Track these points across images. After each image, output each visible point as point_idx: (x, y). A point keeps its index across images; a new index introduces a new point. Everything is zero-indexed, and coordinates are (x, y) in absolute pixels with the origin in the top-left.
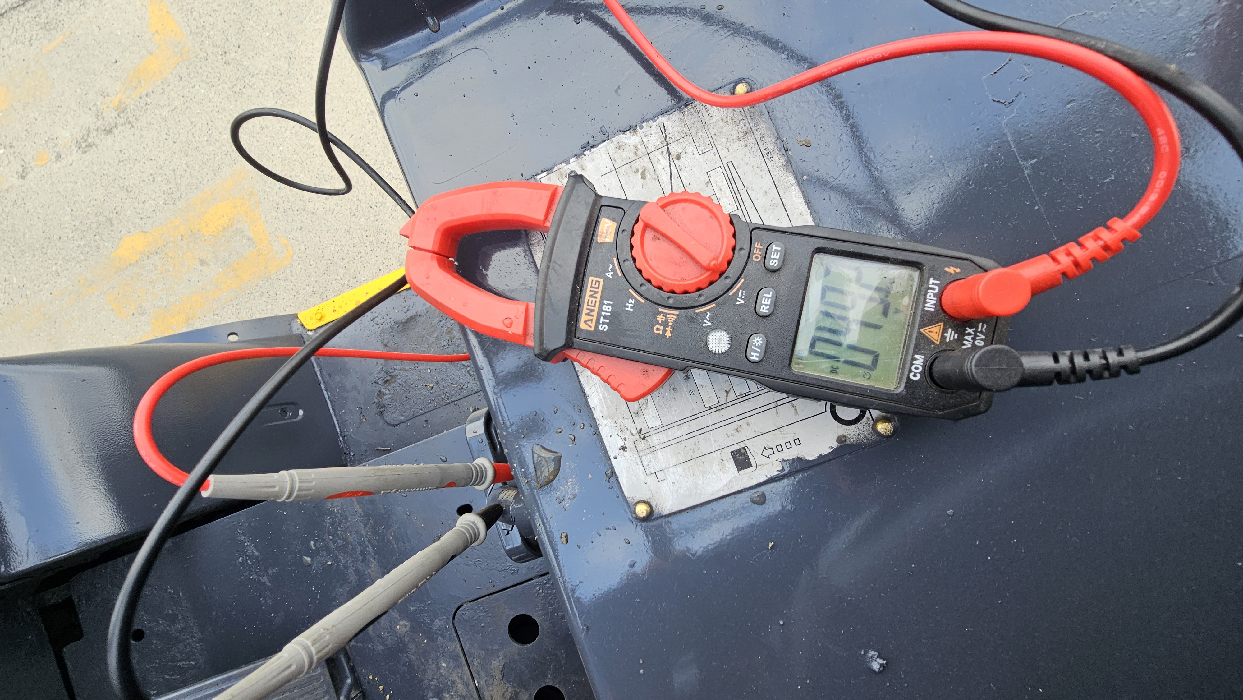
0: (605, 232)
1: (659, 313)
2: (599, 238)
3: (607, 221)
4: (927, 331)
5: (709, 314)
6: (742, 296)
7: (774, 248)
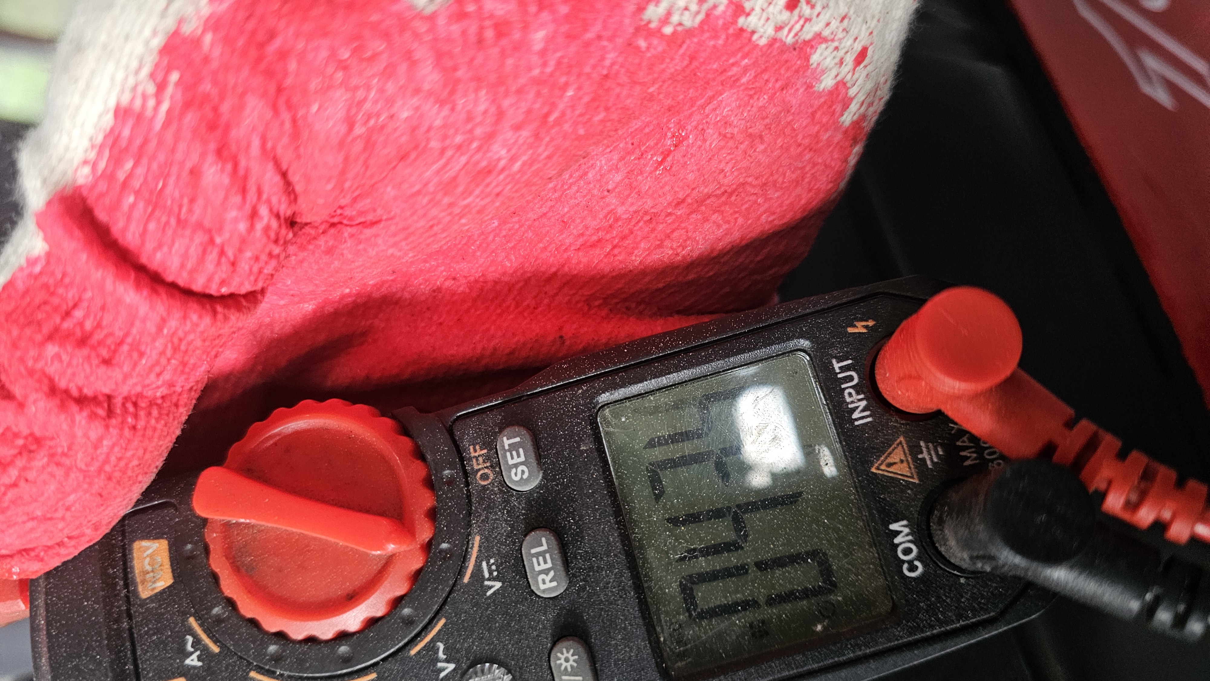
0: (149, 568)
2: (140, 588)
3: (145, 543)
4: (883, 467)
5: (441, 646)
6: (491, 572)
7: (507, 442)
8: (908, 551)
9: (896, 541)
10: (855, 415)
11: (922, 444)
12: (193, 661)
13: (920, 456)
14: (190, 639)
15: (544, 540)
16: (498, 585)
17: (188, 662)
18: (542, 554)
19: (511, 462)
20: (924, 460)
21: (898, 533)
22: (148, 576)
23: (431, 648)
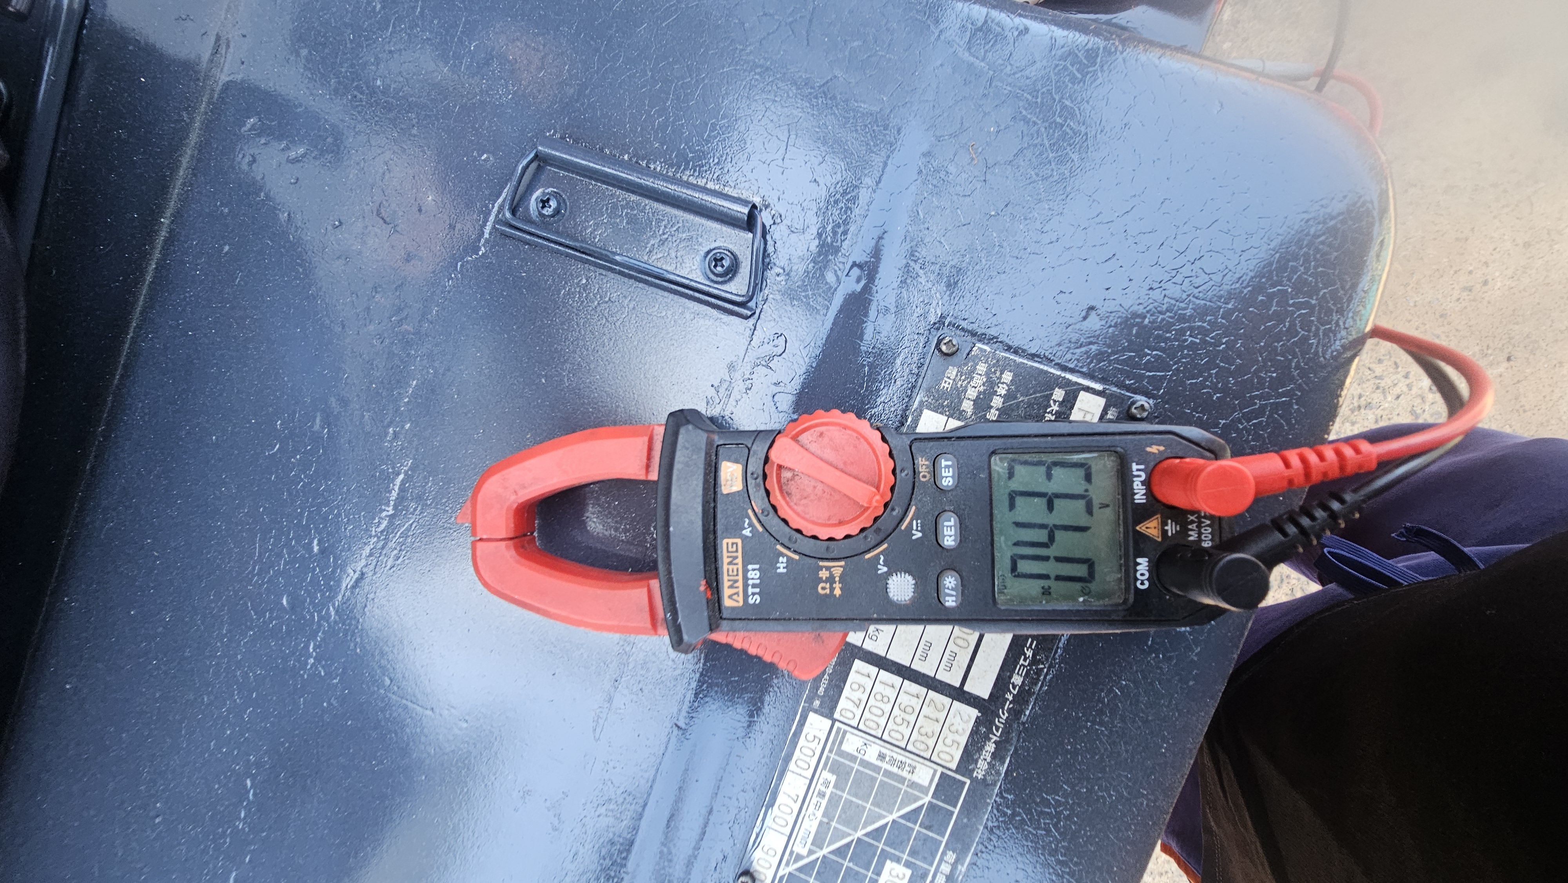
0: (729, 478)
1: (821, 568)
2: (723, 488)
3: (729, 464)
4: (1144, 528)
5: (882, 558)
6: (917, 527)
7: (944, 463)
8: (1142, 575)
9: (1138, 568)
10: (1136, 497)
11: (1169, 521)
12: (747, 532)
13: (1166, 528)
14: (747, 521)
15: (952, 519)
16: (919, 535)
17: (744, 532)
18: (951, 527)
19: (944, 474)
20: (1167, 531)
21: (1139, 564)
23: (877, 557)
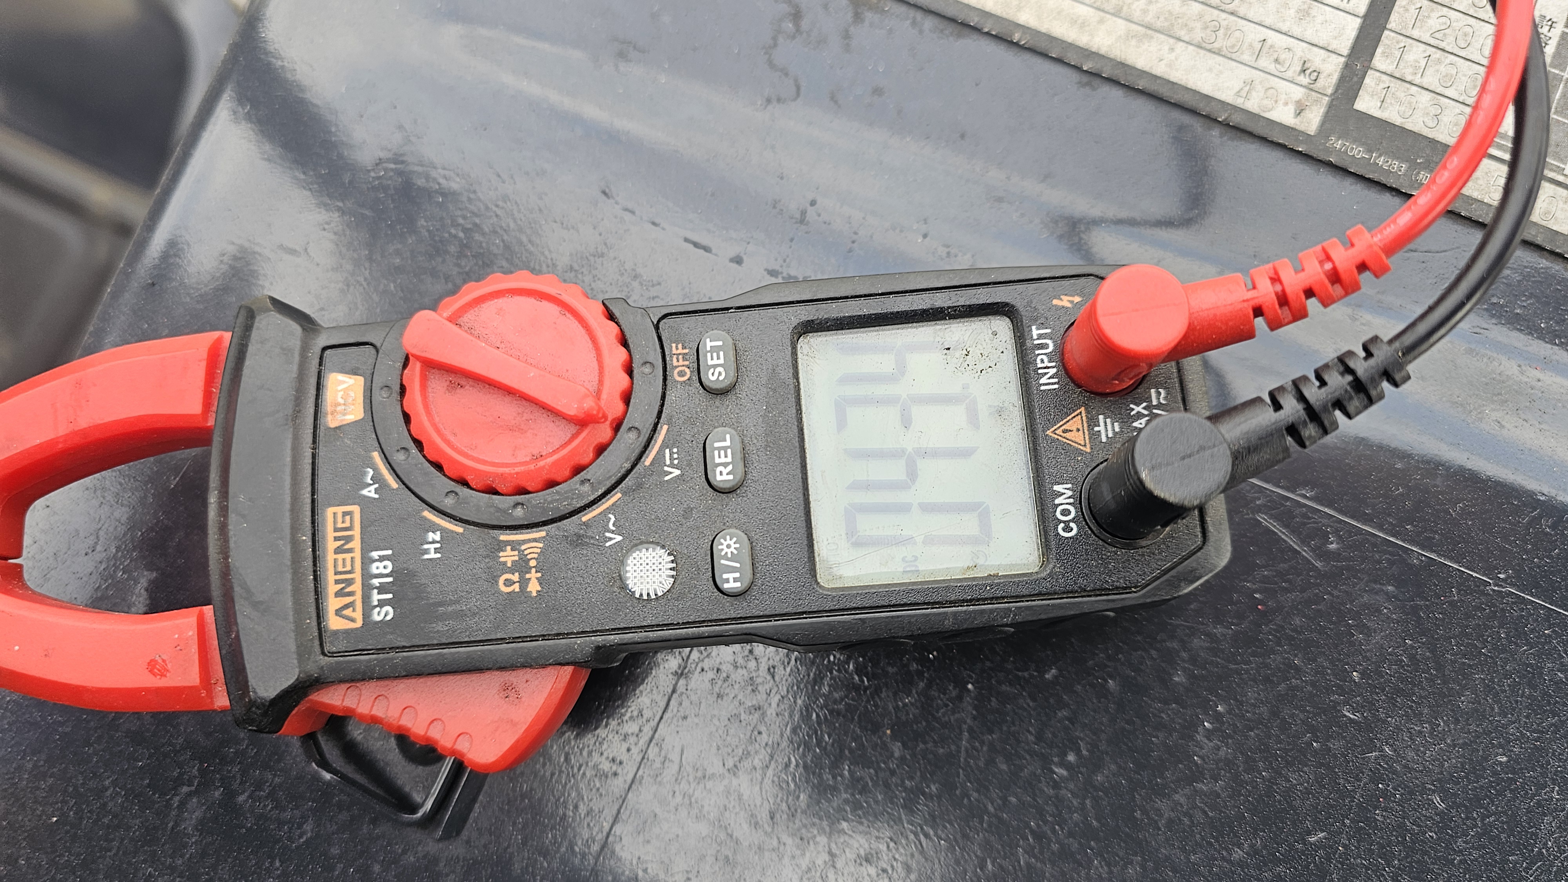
0: (341, 401)
1: (501, 546)
2: (329, 417)
3: (341, 377)
4: (1059, 432)
5: (612, 519)
6: (672, 459)
7: (709, 344)
8: (1065, 512)
9: (1057, 501)
10: (1043, 380)
11: (1101, 417)
12: (370, 492)
13: (1096, 428)
14: (371, 472)
15: (728, 436)
16: (677, 472)
17: (365, 492)
18: (725, 449)
19: (710, 363)
20: (1099, 432)
21: (1060, 494)
22: (339, 408)
23: (603, 517)
